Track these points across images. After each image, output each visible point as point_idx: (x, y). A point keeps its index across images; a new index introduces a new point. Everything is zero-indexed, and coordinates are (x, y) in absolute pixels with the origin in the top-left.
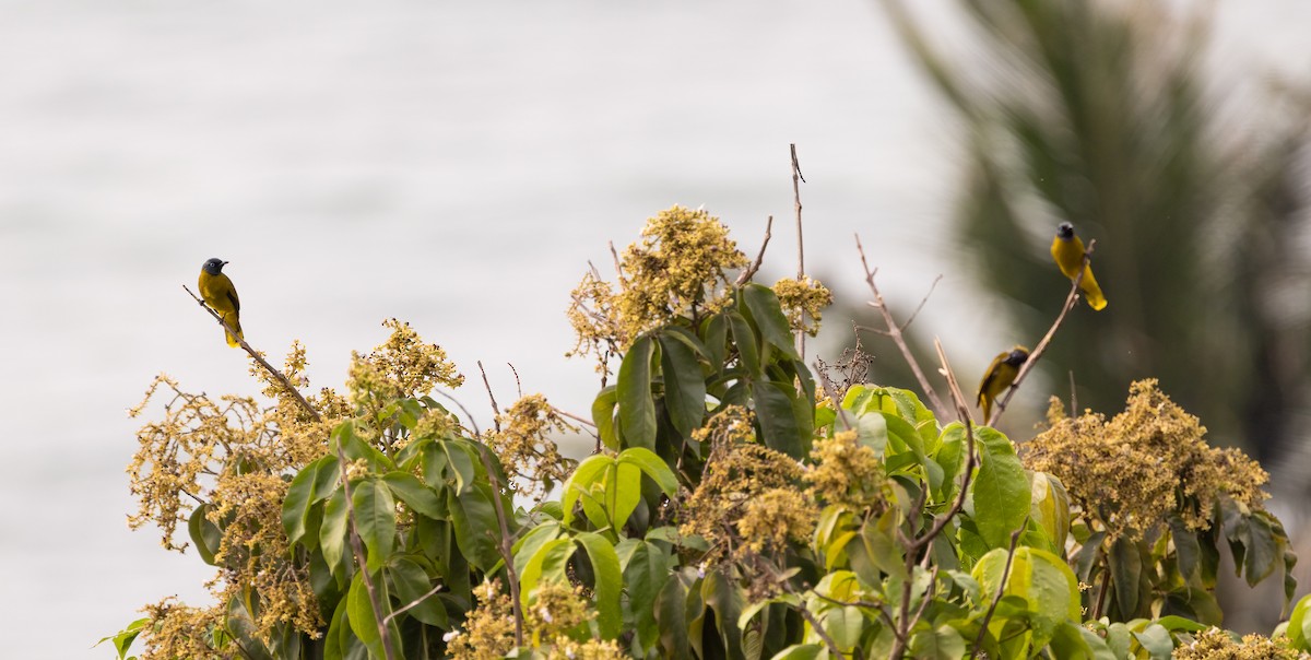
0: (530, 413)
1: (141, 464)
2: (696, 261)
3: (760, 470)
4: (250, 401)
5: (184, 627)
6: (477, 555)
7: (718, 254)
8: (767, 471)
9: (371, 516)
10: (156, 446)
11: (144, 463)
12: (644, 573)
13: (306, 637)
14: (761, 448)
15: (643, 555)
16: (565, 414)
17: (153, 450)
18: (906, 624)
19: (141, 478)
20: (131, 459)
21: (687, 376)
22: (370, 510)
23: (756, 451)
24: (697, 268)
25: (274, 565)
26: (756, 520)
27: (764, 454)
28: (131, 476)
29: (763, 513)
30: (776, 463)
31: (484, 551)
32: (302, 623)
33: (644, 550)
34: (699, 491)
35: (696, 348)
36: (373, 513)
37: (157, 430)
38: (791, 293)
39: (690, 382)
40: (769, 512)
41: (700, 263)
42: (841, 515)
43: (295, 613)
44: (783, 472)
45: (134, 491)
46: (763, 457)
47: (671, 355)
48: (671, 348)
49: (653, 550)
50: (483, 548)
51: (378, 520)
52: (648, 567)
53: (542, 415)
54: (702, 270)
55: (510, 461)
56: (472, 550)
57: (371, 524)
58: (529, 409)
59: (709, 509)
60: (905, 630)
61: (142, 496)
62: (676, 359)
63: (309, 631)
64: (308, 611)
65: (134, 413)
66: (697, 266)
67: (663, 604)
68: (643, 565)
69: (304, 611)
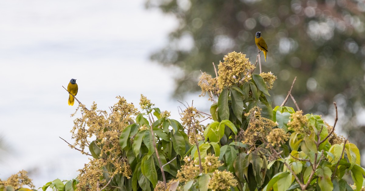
0: (191, 112)
1: (75, 130)
2: (241, 67)
3: (265, 124)
4: (105, 112)
5: (91, 175)
6: (179, 151)
7: (247, 65)
8: (266, 125)
9: (149, 141)
10: (79, 125)
11: (76, 130)
12: (230, 154)
13: (126, 178)
14: (264, 118)
15: (229, 149)
16: (201, 112)
17: (79, 126)
18: (315, 166)
19: (75, 134)
20: (72, 129)
21: (238, 100)
22: (148, 139)
23: (263, 119)
24: (241, 69)
25: (116, 157)
26: (273, 137)
27: (266, 120)
28: (72, 134)
29: (274, 135)
30: (269, 122)
31: (181, 150)
32: (125, 174)
33: (229, 148)
34: (247, 131)
35: (241, 92)
36: (149, 139)
37: (78, 120)
38: (265, 77)
39: (239, 102)
40: (276, 135)
41: (242, 68)
42: (298, 135)
43: (123, 171)
44: (271, 125)
45: (73, 138)
46: (265, 121)
47: (233, 94)
48: (233, 92)
49: (232, 148)
50: (180, 149)
51: (151, 141)
52: (231, 153)
53: (194, 112)
54: (242, 70)
55: (185, 126)
56: (177, 150)
57: (149, 143)
58: (190, 111)
59: (250, 136)
60: (315, 168)
61: (75, 139)
62: (235, 95)
63: (127, 176)
64: (127, 171)
65: (73, 115)
66: (241, 68)
67: (236, 163)
68: (229, 152)
69: (126, 170)
